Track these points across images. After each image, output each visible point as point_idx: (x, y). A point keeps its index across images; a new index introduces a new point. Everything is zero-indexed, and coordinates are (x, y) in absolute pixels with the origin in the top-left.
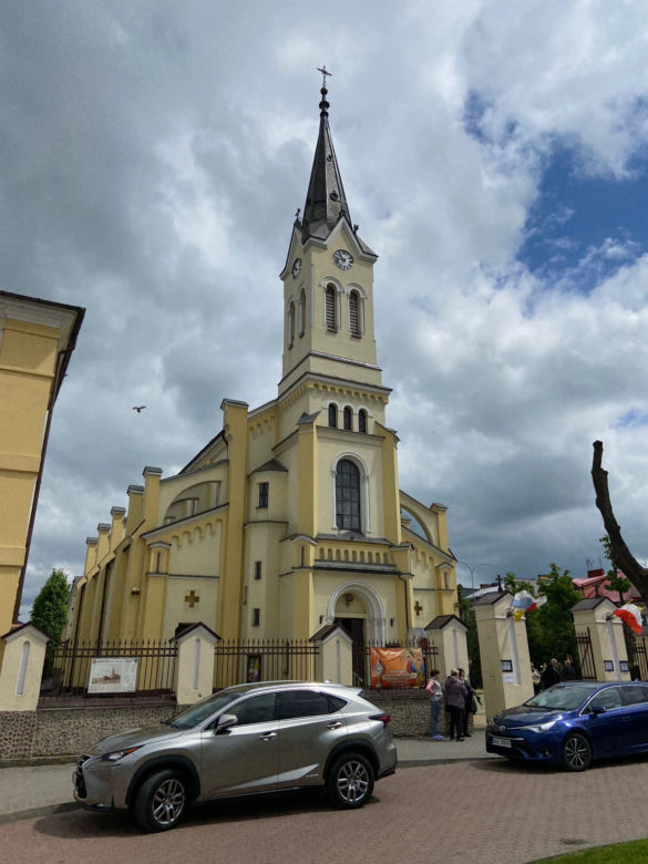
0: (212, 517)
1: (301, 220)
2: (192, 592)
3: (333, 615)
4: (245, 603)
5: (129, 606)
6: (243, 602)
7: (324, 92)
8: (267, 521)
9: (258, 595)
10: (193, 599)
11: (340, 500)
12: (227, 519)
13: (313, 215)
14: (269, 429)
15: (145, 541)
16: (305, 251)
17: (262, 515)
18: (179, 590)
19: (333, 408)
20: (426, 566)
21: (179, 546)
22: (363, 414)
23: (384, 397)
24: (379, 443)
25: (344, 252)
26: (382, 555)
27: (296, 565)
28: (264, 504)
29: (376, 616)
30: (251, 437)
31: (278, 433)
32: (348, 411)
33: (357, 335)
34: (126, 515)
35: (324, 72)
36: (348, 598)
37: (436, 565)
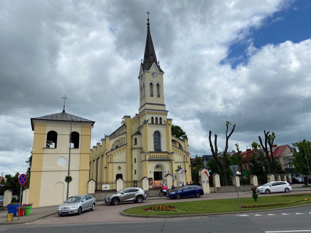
0: (123, 147)
1: (143, 63)
2: (119, 166)
3: (153, 171)
4: (133, 168)
5: (104, 171)
6: (132, 168)
7: (148, 20)
8: (137, 148)
9: (136, 166)
10: (120, 168)
11: (155, 142)
12: (127, 148)
13: (146, 61)
14: (137, 123)
15: (107, 154)
16: (144, 73)
17: (135, 146)
18: (116, 166)
19: (152, 118)
20: (181, 156)
21: (115, 155)
22: (161, 118)
23: (166, 113)
24: (165, 126)
25: (155, 72)
26: (166, 156)
27: (144, 160)
28: (136, 144)
29: (165, 171)
30: (132, 125)
31: (139, 124)
32: (157, 118)
33: (159, 96)
34: (101, 145)
35: (148, 13)
36: (158, 167)
37: (184, 155)
